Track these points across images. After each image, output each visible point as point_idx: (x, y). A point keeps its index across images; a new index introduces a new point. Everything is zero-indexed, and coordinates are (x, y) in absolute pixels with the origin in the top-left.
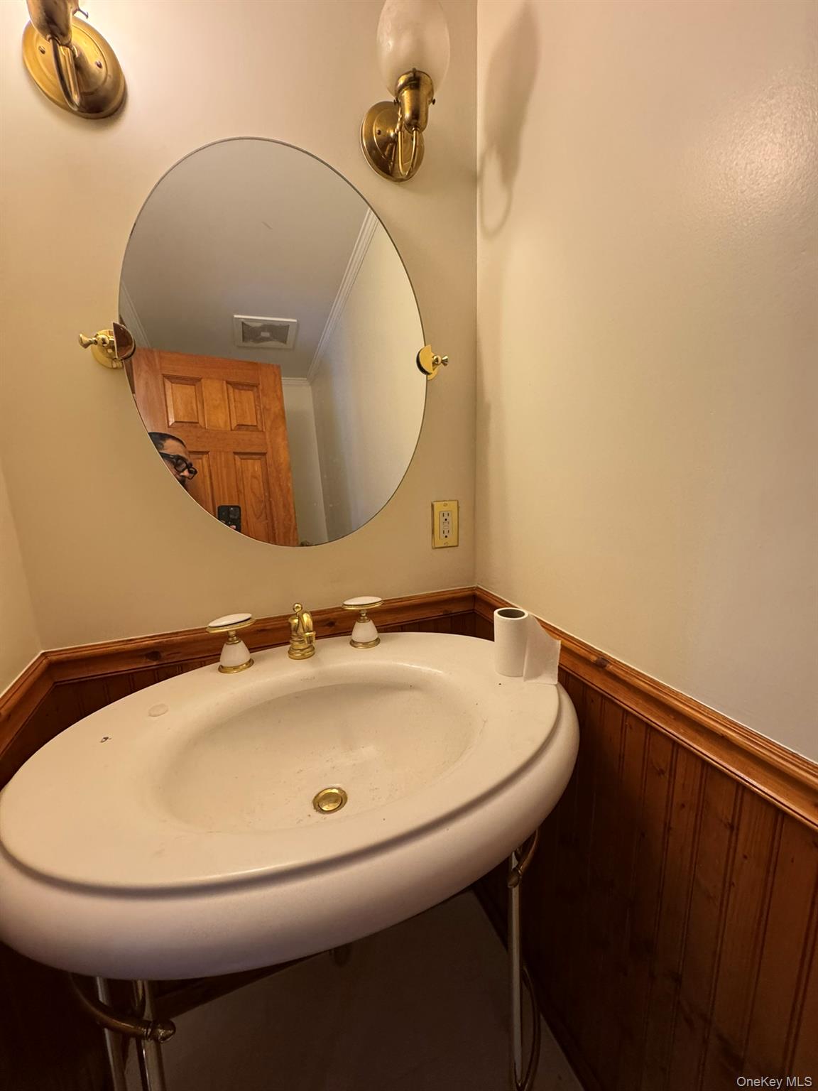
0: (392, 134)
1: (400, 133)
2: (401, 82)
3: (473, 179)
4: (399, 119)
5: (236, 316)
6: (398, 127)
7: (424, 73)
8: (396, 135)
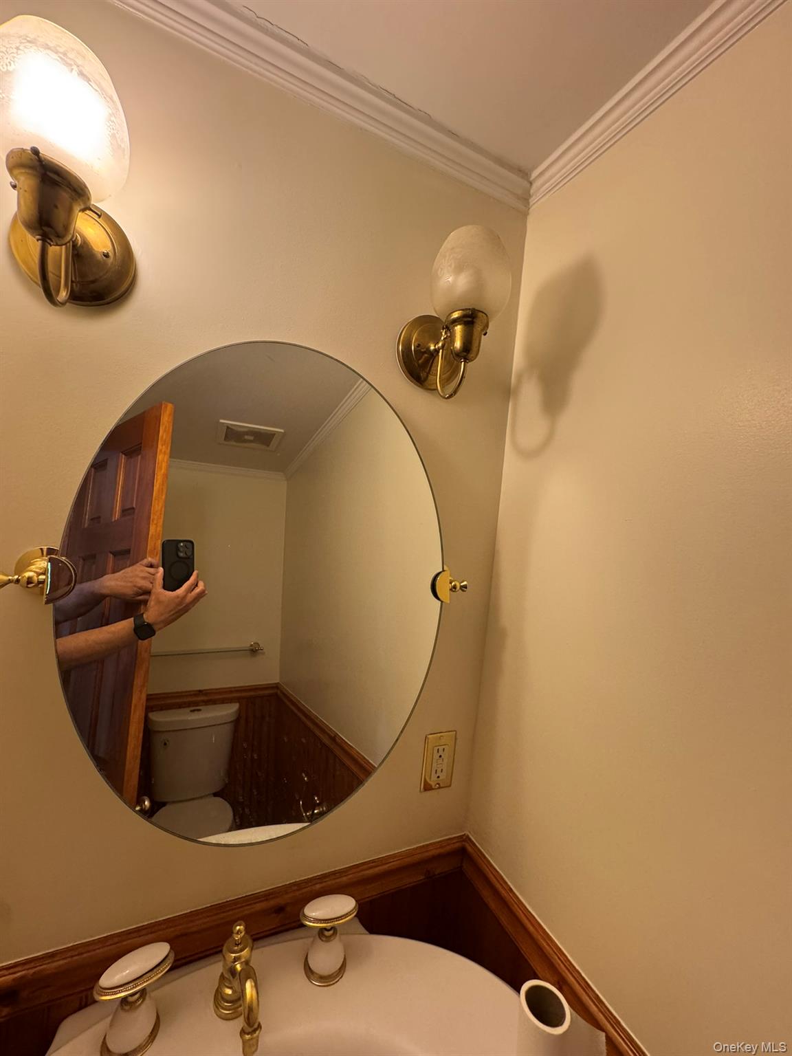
0: (432, 348)
1: (441, 351)
2: (456, 315)
3: (506, 392)
4: (442, 338)
5: (222, 421)
6: (440, 345)
7: (483, 312)
8: (437, 351)
